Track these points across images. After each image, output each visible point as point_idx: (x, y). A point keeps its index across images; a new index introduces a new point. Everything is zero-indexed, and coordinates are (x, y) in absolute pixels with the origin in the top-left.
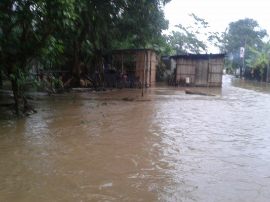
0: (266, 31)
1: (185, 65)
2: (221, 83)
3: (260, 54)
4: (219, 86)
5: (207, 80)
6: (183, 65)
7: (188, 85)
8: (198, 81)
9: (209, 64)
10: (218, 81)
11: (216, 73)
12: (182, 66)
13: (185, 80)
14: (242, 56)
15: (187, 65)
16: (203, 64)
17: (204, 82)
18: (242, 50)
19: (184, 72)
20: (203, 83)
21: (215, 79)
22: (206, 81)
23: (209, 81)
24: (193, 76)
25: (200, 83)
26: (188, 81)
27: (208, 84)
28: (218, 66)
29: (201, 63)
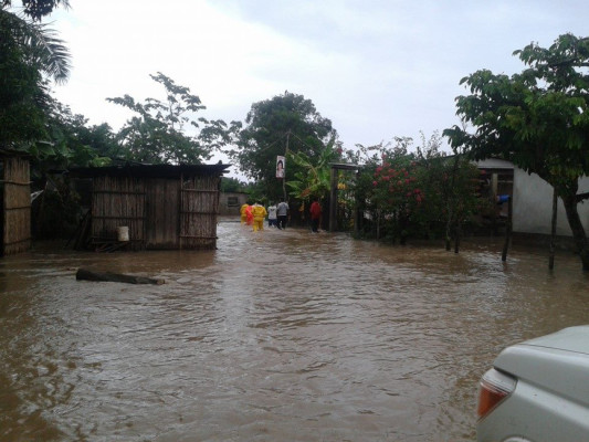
0: (329, 122)
1: (116, 193)
2: (214, 238)
3: (314, 170)
4: (210, 245)
5: (179, 231)
6: (111, 193)
7: (125, 248)
8: (154, 236)
9: (180, 191)
10: (206, 233)
11: (200, 214)
12: (106, 196)
13: (117, 234)
14: (280, 174)
15: (122, 193)
16: (166, 193)
17: (171, 238)
18: (280, 162)
19: (113, 213)
20: (168, 240)
21: (197, 228)
22: (174, 235)
23: (183, 234)
24: (140, 223)
25: (159, 239)
26: (125, 235)
27: (181, 242)
28: (204, 196)
29: (159, 189)
